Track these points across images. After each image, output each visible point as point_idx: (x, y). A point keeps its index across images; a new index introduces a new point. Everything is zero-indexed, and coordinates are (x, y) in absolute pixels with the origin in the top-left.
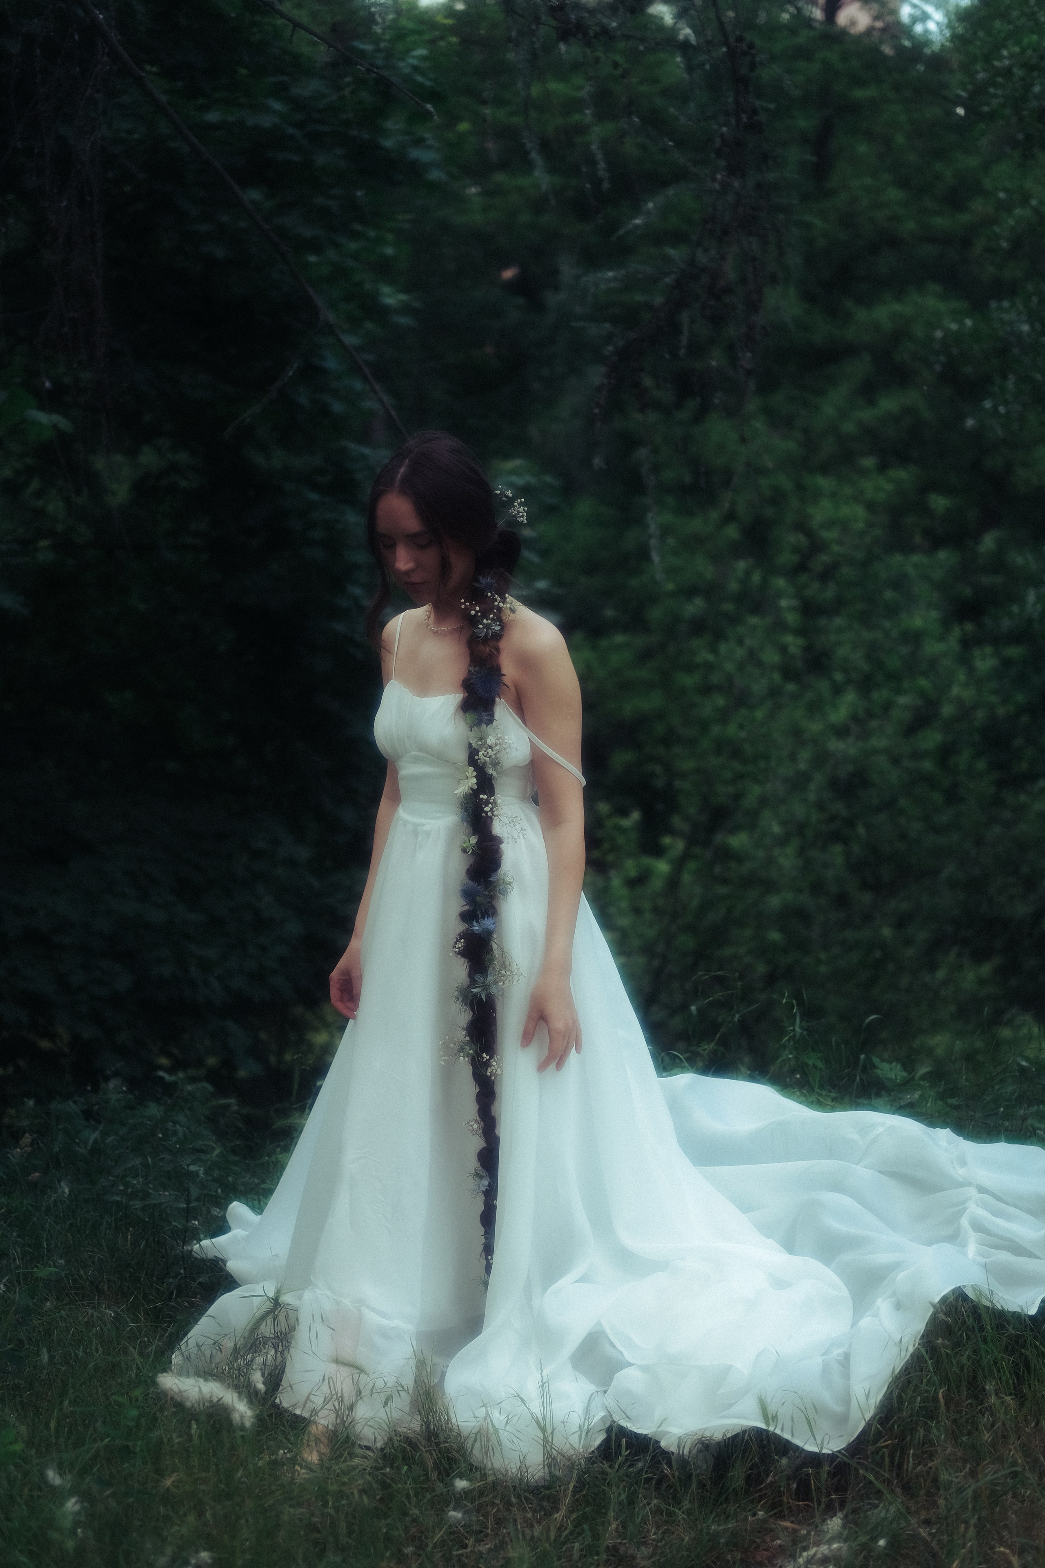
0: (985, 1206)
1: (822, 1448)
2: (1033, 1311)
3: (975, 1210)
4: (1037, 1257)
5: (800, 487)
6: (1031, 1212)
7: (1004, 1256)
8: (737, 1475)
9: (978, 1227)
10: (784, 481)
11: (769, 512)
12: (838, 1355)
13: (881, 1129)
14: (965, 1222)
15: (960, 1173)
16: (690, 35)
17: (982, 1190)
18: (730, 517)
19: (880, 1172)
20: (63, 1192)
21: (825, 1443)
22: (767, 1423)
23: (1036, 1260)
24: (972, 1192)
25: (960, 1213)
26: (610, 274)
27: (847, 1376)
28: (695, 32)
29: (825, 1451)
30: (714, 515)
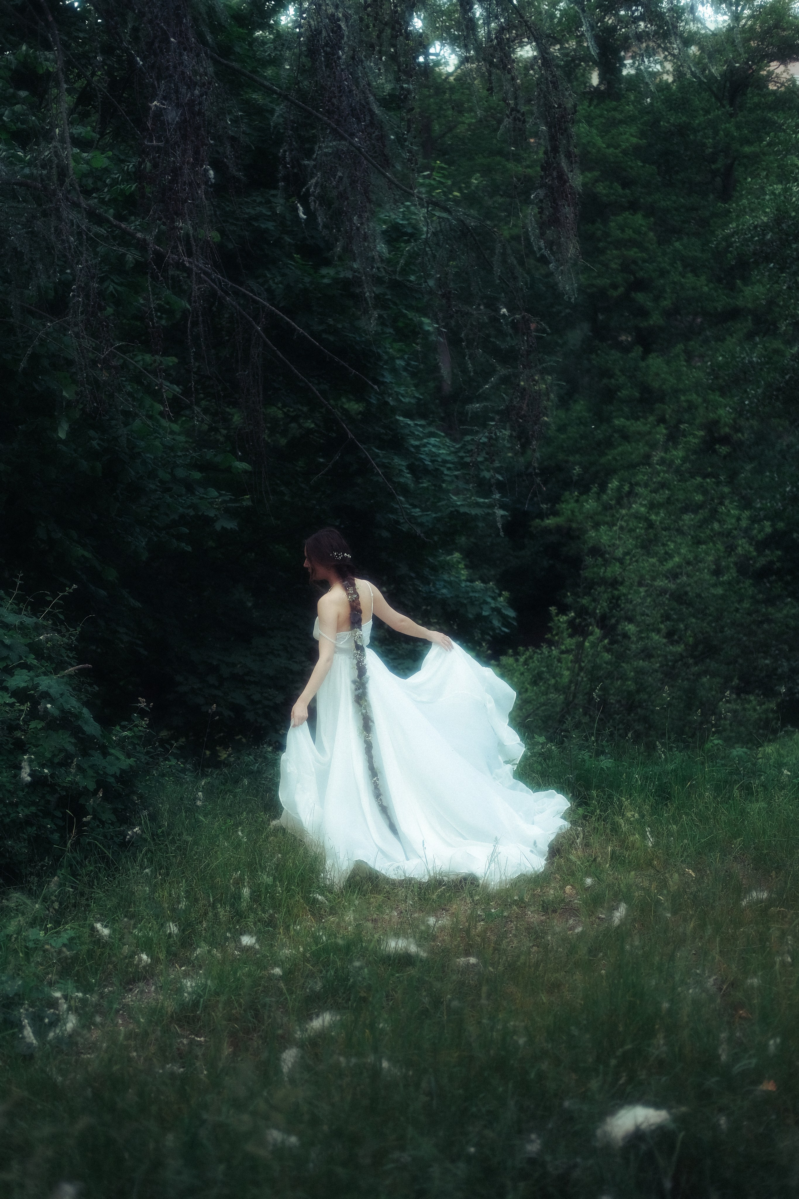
26: (477, 405)
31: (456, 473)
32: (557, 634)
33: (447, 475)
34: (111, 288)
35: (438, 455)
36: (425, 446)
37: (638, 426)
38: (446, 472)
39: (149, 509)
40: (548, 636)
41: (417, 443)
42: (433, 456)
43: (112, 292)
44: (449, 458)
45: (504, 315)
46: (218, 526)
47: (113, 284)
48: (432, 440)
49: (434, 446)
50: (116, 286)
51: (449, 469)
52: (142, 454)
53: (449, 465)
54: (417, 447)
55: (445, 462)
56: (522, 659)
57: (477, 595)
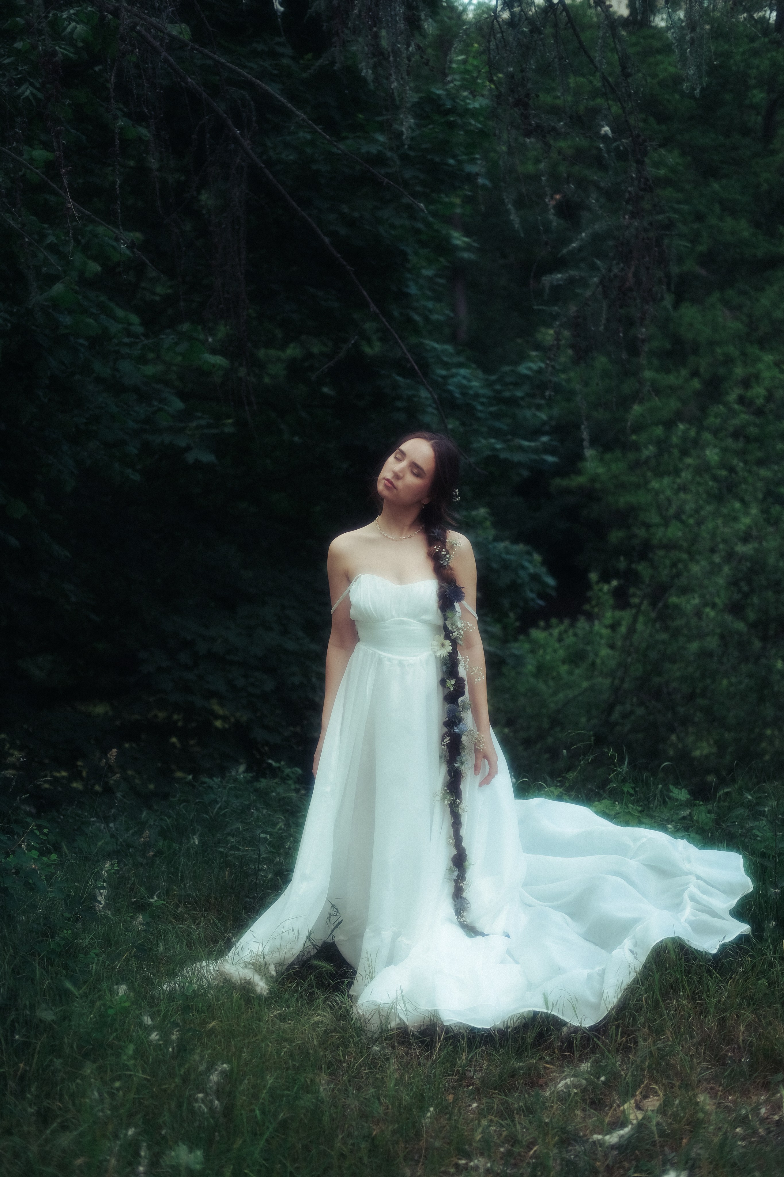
0: (699, 887)
1: (581, 1023)
2: (714, 951)
3: (692, 889)
4: (724, 919)
5: (744, 354)
6: (724, 892)
7: (705, 917)
8: (530, 1037)
9: (693, 899)
10: (732, 350)
11: (722, 371)
12: (599, 970)
13: (645, 840)
14: (686, 896)
15: (686, 867)
16: (608, 131)
17: (698, 878)
18: (695, 374)
19: (644, 864)
20: (194, 843)
21: (583, 1020)
22: (547, 1008)
23: (724, 921)
24: (693, 878)
25: (684, 891)
26: (559, 276)
27: (602, 983)
28: (611, 129)
29: (583, 1025)
30: (684, 372)
31: (492, 409)
32: (597, 605)
33: (480, 411)
34: (28, 92)
35: (471, 387)
36: (453, 376)
37: (671, 379)
38: (479, 407)
39: (85, 421)
40: (587, 607)
41: (443, 372)
42: (464, 390)
43: (27, 97)
44: (482, 391)
45: (606, 136)
46: (190, 457)
47: (31, 88)
48: (462, 371)
49: (464, 377)
50: (34, 91)
51: (482, 404)
52: (72, 338)
53: (483, 400)
54: (444, 377)
55: (477, 396)
56: (556, 632)
57: (512, 557)
